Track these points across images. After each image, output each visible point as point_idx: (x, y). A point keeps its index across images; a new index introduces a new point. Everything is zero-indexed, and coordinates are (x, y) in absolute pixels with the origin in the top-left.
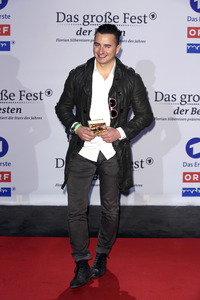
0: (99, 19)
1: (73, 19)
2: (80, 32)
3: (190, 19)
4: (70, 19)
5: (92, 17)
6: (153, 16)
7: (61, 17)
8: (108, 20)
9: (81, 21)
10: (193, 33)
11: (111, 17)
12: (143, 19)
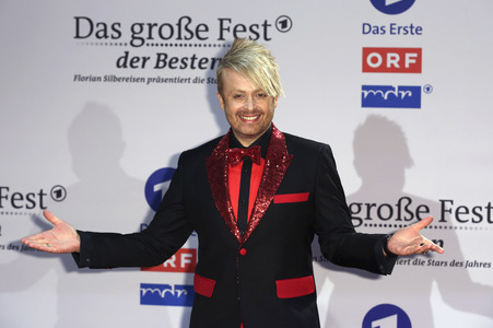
0: (166, 32)
1: (110, 32)
2: (125, 61)
3: (368, 29)
4: (104, 32)
5: (151, 27)
6: (284, 24)
7: (85, 28)
8: (184, 33)
9: (127, 36)
10: (374, 60)
11: (192, 27)
12: (261, 31)
